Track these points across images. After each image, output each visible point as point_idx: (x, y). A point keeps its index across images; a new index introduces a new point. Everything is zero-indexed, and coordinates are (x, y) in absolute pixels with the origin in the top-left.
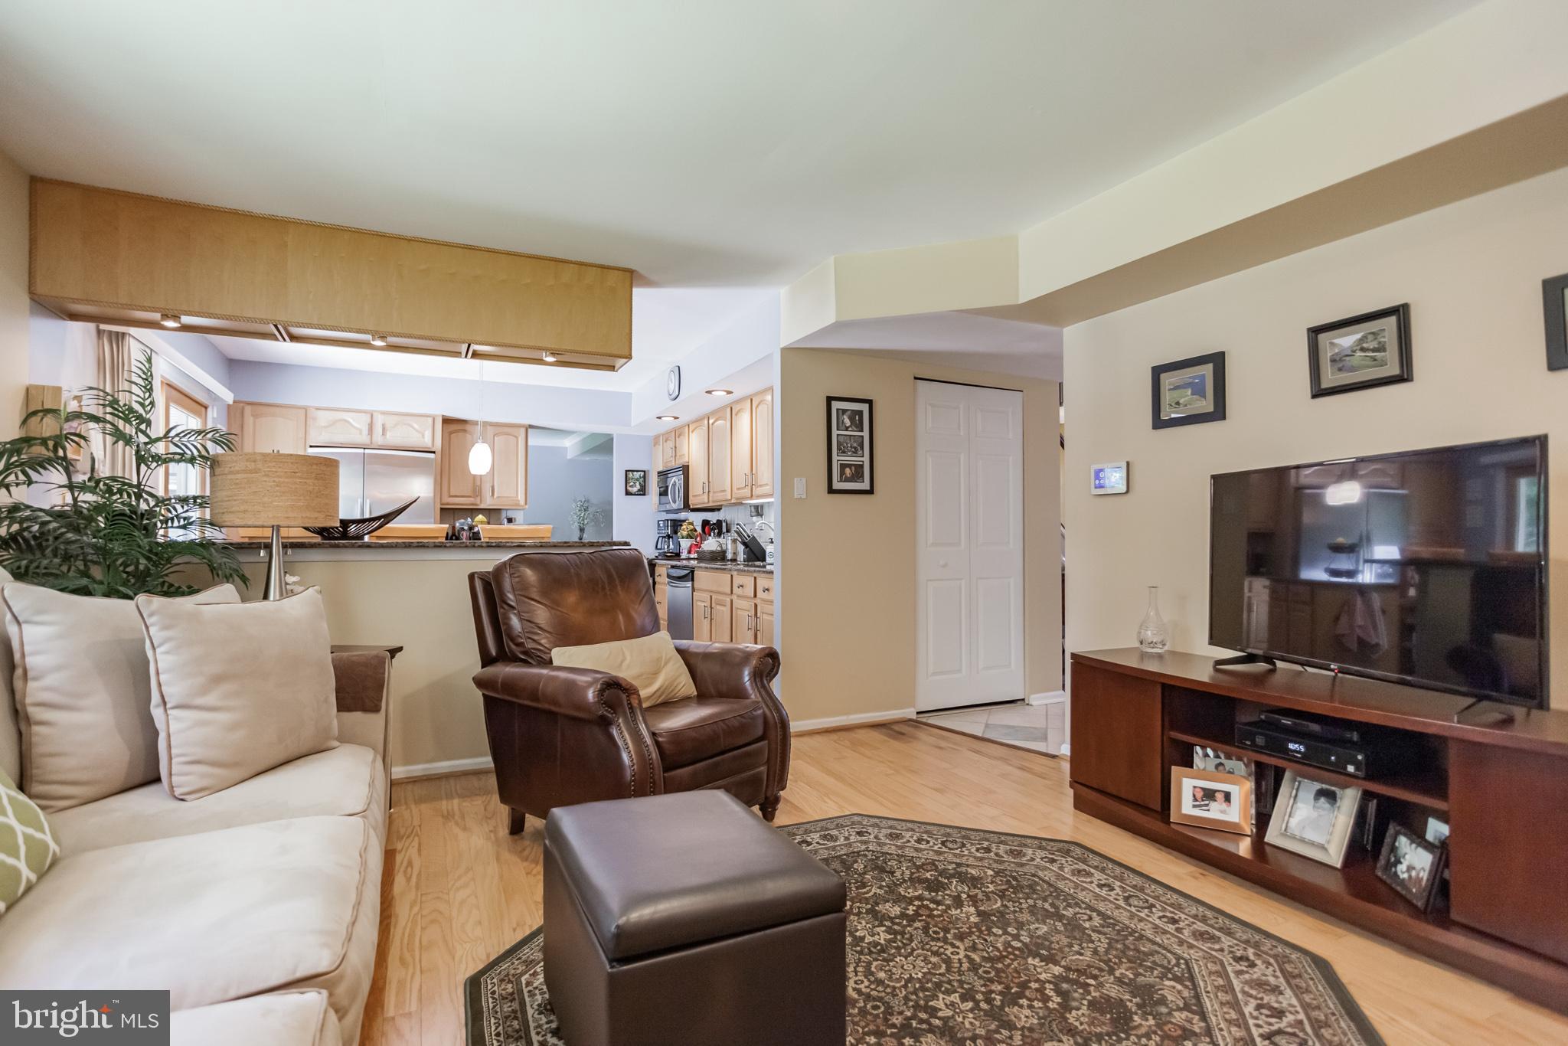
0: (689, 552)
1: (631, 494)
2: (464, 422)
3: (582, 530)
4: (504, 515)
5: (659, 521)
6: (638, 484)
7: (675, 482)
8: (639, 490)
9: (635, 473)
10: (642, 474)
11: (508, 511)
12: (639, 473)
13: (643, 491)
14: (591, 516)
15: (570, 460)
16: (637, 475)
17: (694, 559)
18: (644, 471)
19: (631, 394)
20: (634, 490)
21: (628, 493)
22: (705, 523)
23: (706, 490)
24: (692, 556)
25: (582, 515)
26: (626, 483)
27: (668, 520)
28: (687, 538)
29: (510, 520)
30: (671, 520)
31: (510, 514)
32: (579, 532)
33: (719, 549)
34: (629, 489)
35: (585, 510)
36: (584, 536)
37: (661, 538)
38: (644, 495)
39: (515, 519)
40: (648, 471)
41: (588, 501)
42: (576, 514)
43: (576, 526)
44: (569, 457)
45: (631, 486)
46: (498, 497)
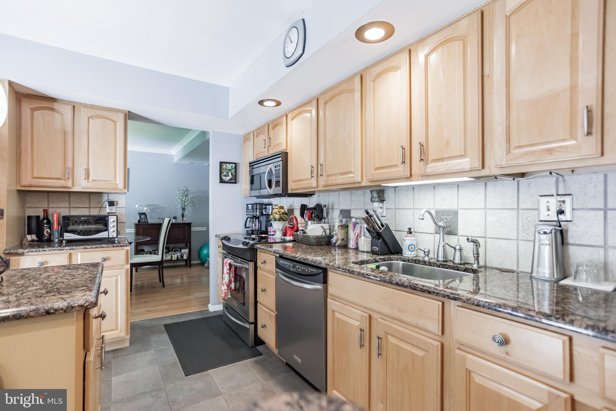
0: (285, 234)
1: (225, 182)
2: (53, 100)
3: (184, 209)
4: (105, 198)
5: (247, 205)
6: (230, 174)
7: (271, 169)
8: (231, 179)
9: (228, 165)
10: (234, 165)
11: (110, 195)
12: (231, 165)
13: (234, 180)
14: (190, 200)
15: (175, 163)
16: (229, 166)
17: (290, 241)
18: (235, 164)
19: (229, 88)
20: (227, 179)
21: (222, 181)
22: (304, 208)
23: (315, 174)
24: (288, 238)
25: (184, 199)
26: (221, 173)
27: (256, 204)
28: (280, 221)
29: (111, 204)
30: (259, 204)
31: (112, 198)
32: (182, 210)
33: (324, 234)
34: (224, 178)
35: (186, 196)
36: (185, 213)
37: (249, 219)
38: (235, 183)
39: (117, 202)
40: (239, 163)
41: (188, 190)
42: (180, 198)
43: (179, 207)
44: (174, 162)
45: (225, 176)
46: (93, 180)
